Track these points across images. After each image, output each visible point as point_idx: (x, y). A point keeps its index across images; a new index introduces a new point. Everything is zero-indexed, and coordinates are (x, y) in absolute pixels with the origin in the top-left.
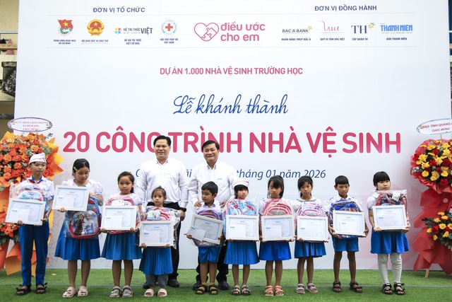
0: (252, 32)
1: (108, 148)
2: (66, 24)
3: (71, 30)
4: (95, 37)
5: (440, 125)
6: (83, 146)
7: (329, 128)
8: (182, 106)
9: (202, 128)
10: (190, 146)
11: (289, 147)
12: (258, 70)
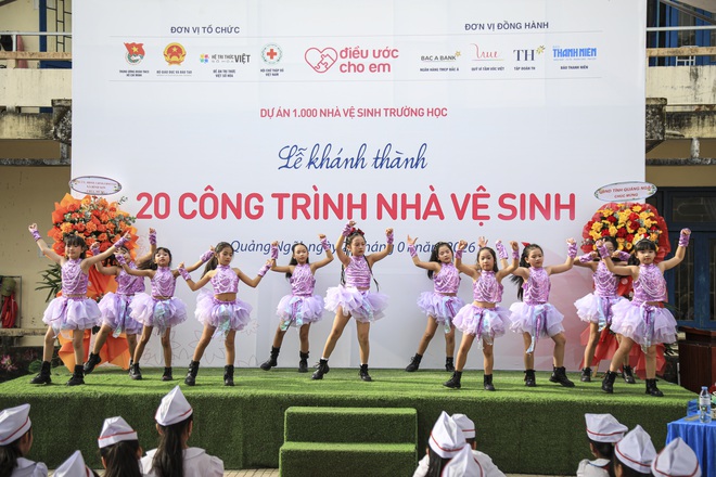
0: (382, 60)
1: (194, 213)
2: (135, 49)
3: (142, 58)
4: (175, 67)
5: (626, 190)
6: (162, 211)
7: (481, 188)
8: (290, 158)
9: (315, 188)
10: (299, 212)
11: (428, 212)
12: (388, 112)
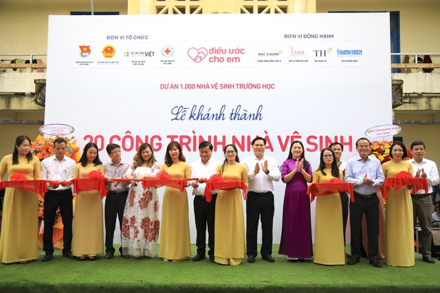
0: (235, 55)
2: (85, 49)
3: (89, 54)
4: (108, 59)
5: (383, 130)
7: (296, 132)
8: (178, 113)
9: (194, 132)
10: (184, 147)
12: (239, 86)
